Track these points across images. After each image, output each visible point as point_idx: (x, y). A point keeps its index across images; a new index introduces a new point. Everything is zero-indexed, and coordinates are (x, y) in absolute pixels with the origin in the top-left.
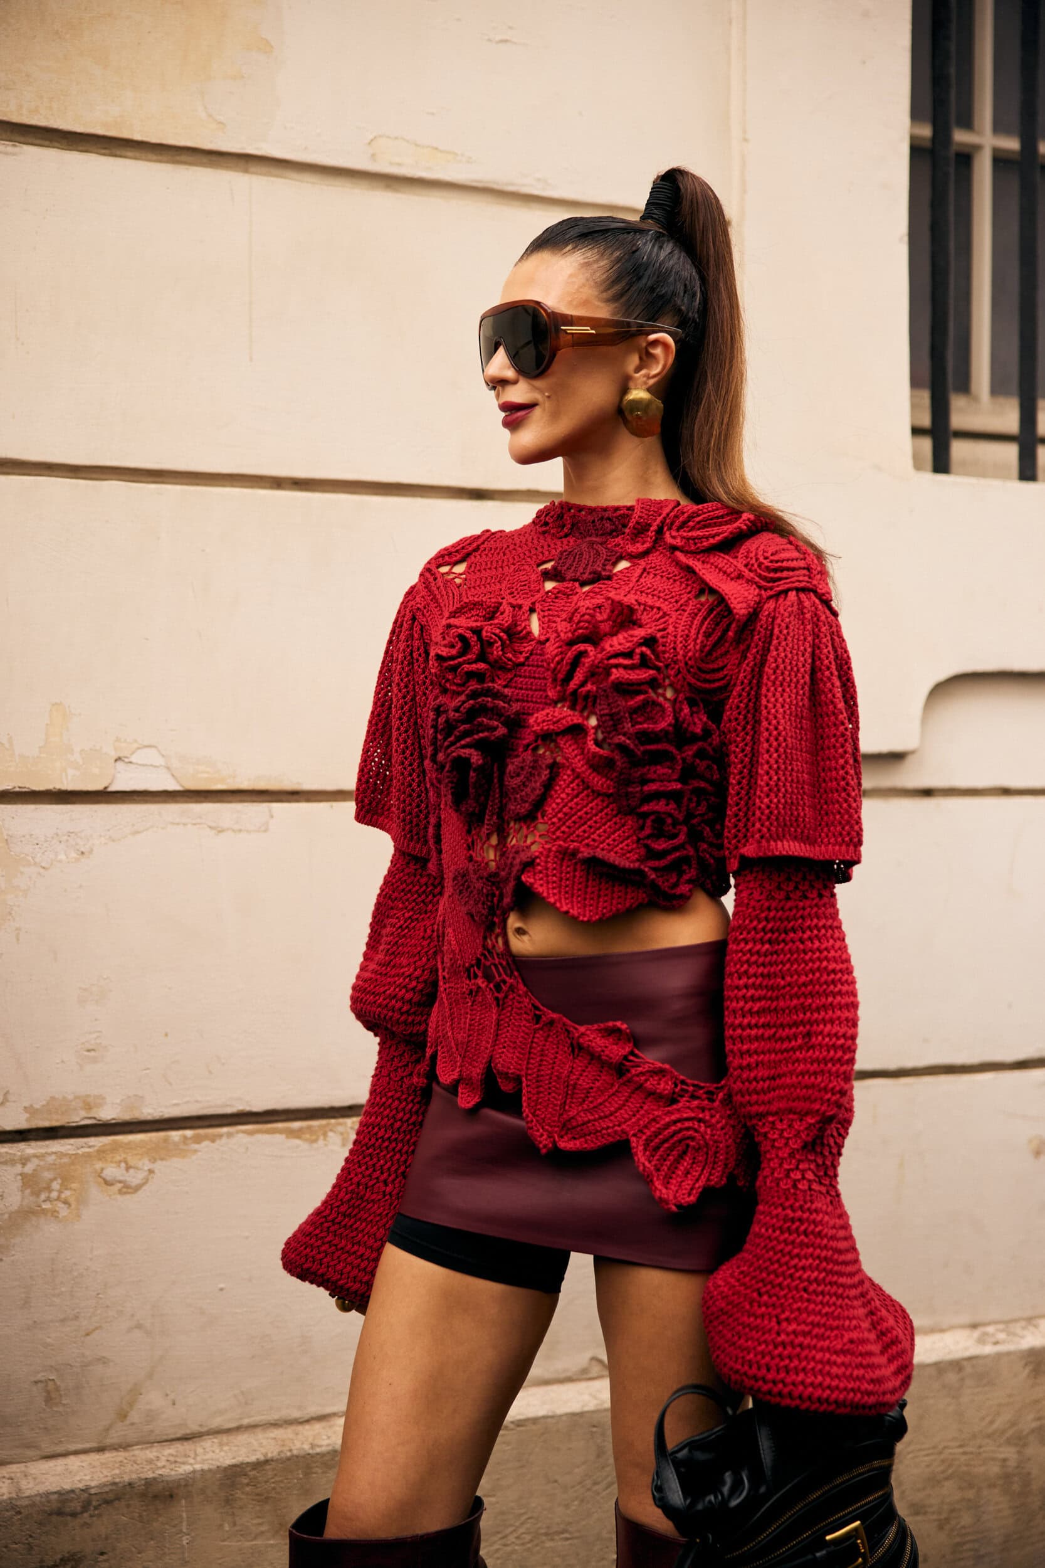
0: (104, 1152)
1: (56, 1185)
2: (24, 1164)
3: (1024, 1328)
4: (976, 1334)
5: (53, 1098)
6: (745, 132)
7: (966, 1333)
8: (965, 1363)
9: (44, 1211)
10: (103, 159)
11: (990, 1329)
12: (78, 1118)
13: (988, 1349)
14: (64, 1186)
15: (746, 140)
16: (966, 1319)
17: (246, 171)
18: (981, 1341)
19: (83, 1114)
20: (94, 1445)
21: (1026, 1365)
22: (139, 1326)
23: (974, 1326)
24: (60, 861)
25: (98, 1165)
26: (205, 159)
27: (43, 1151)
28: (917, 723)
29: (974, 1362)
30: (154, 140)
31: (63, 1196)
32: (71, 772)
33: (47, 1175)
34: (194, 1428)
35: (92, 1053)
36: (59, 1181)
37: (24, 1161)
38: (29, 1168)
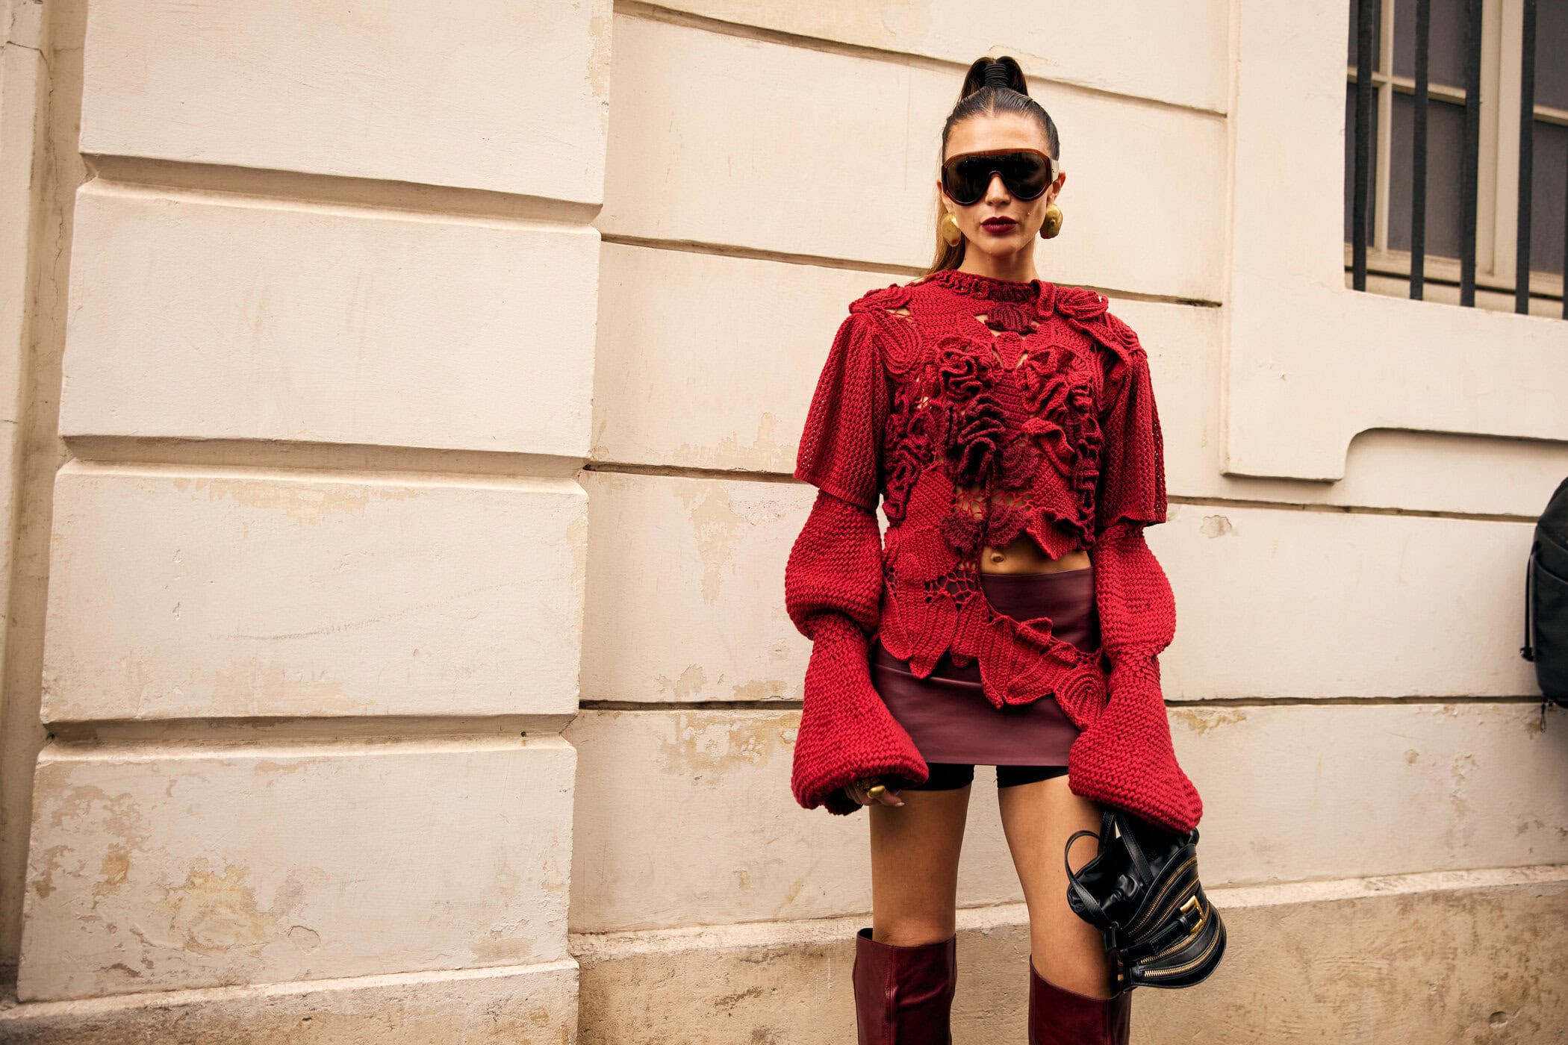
0: (785, 720)
1: (752, 741)
2: (732, 725)
3: (1396, 881)
4: (1364, 882)
5: (752, 681)
6: (1239, 55)
7: (1358, 881)
8: (1356, 901)
9: (744, 758)
10: (815, 52)
11: (1373, 880)
12: (768, 696)
13: (1373, 893)
14: (757, 742)
15: (1239, 61)
16: (1356, 872)
17: (908, 65)
18: (1367, 887)
19: (772, 693)
20: (771, 917)
21: (1397, 905)
22: (803, 840)
23: (1363, 878)
24: (764, 520)
25: (781, 729)
26: (881, 56)
27: (745, 717)
28: (1343, 460)
29: (1363, 900)
30: (848, 42)
31: (757, 748)
32: (774, 460)
33: (747, 733)
34: (838, 911)
35: (779, 653)
36: (755, 738)
37: (732, 723)
38: (735, 728)
